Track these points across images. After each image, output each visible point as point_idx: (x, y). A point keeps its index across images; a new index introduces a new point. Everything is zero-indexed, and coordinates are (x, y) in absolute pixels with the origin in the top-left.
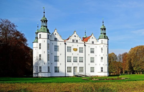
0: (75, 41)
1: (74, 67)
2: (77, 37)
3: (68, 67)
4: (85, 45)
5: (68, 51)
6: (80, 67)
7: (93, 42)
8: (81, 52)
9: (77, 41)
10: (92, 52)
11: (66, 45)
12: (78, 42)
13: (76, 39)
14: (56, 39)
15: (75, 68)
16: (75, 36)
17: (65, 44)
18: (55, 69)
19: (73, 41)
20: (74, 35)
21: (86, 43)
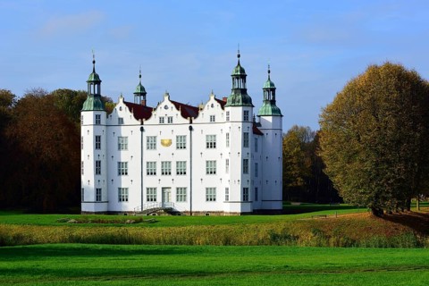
0: (166, 121)
1: (163, 189)
2: (170, 108)
3: (148, 189)
4: (191, 128)
5: (148, 148)
6: (178, 189)
7: (213, 119)
8: (181, 146)
9: (170, 120)
10: (212, 145)
11: (144, 133)
12: (174, 122)
13: (169, 115)
14: (121, 121)
15: (167, 190)
16: (166, 107)
17: (142, 129)
18: (120, 192)
19: (162, 120)
20: (163, 105)
21: (194, 121)
